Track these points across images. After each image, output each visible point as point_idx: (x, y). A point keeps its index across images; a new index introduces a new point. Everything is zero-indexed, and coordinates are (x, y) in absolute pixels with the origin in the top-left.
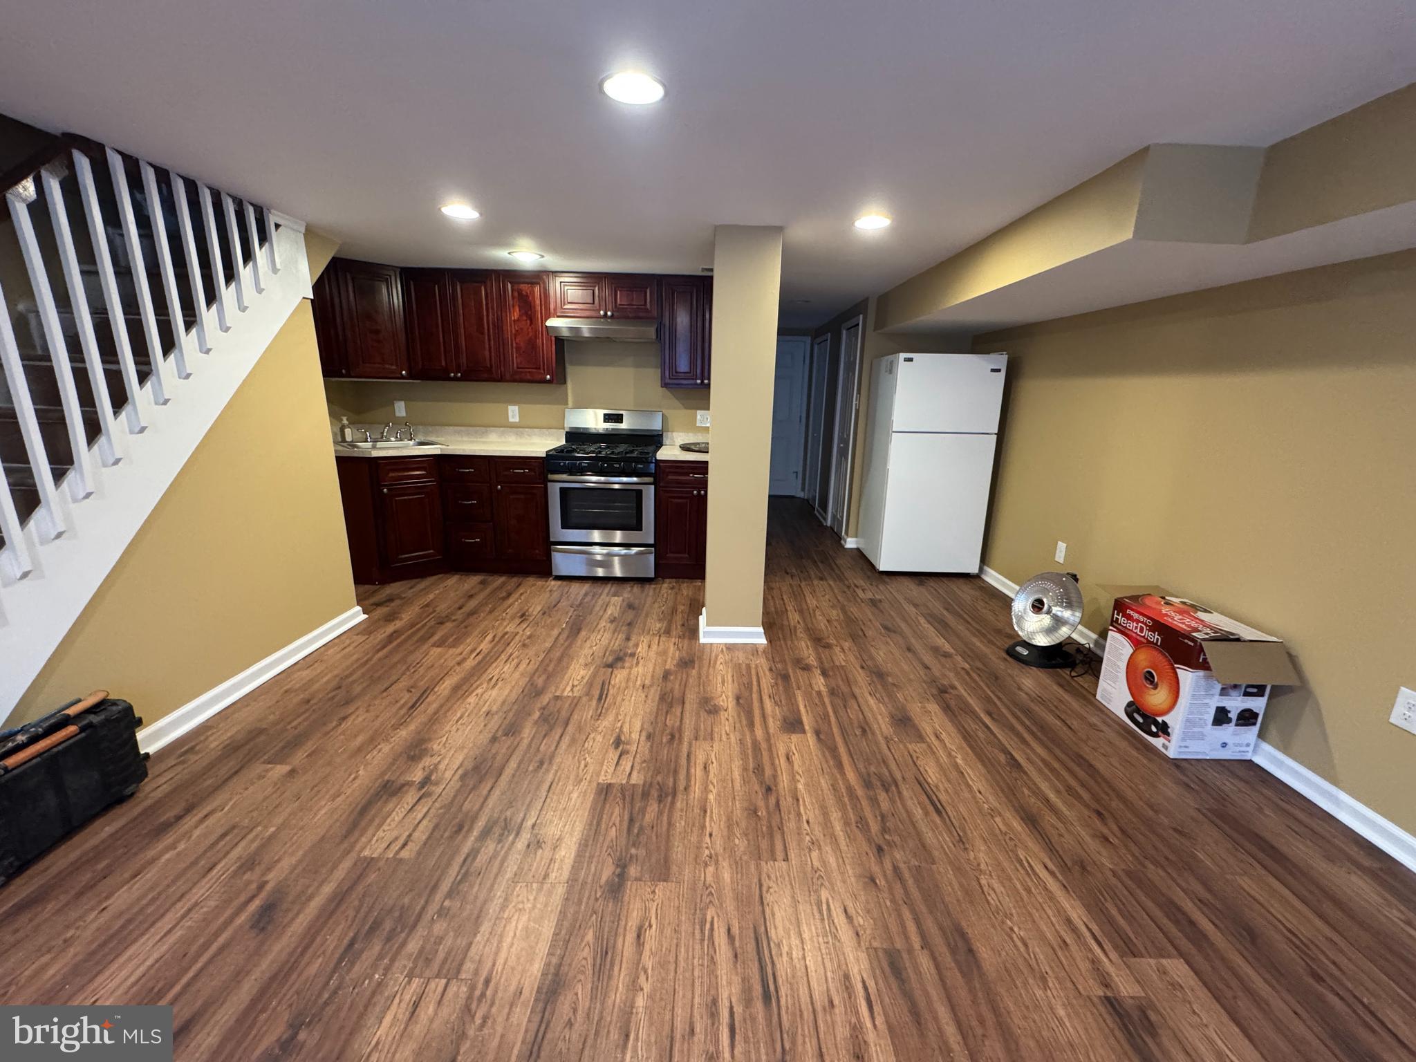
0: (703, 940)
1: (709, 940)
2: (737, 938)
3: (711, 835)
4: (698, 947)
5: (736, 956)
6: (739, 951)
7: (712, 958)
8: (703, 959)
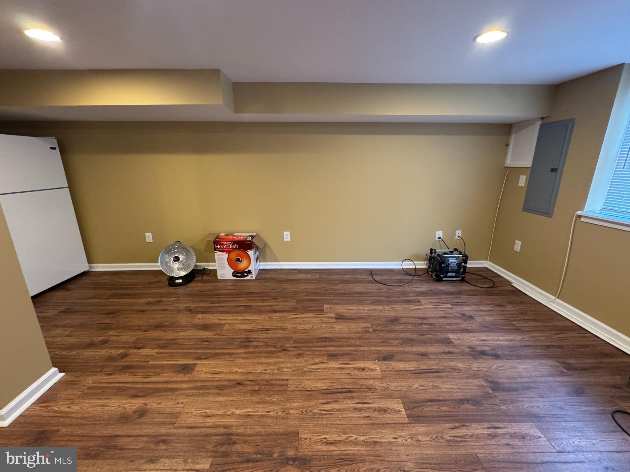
0: (330, 414)
1: (330, 411)
2: (328, 400)
3: (268, 412)
4: (333, 416)
5: (336, 401)
6: (333, 400)
7: (338, 410)
8: (339, 413)
